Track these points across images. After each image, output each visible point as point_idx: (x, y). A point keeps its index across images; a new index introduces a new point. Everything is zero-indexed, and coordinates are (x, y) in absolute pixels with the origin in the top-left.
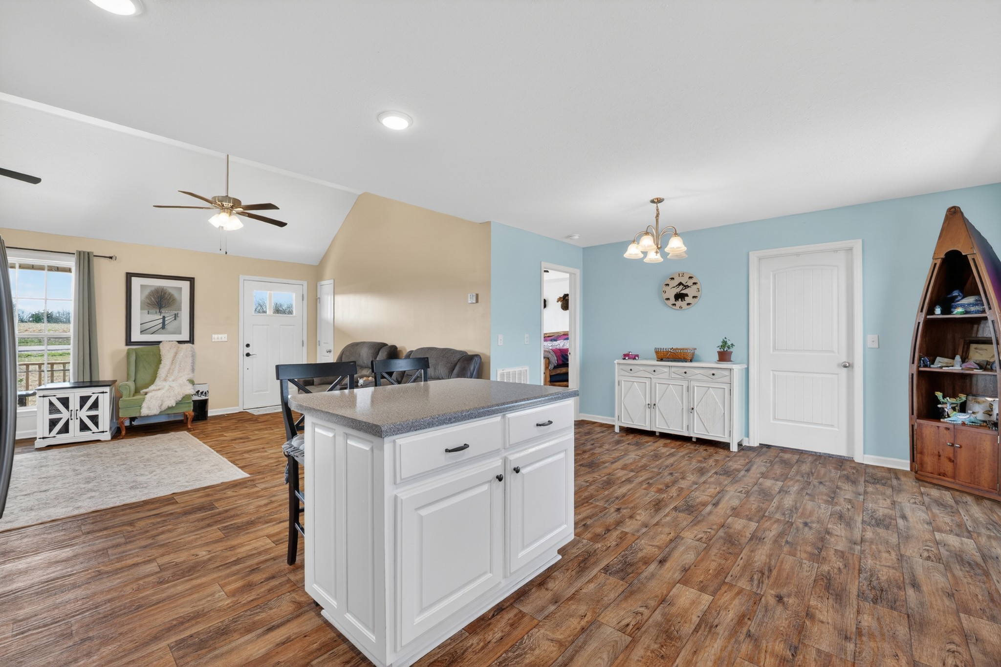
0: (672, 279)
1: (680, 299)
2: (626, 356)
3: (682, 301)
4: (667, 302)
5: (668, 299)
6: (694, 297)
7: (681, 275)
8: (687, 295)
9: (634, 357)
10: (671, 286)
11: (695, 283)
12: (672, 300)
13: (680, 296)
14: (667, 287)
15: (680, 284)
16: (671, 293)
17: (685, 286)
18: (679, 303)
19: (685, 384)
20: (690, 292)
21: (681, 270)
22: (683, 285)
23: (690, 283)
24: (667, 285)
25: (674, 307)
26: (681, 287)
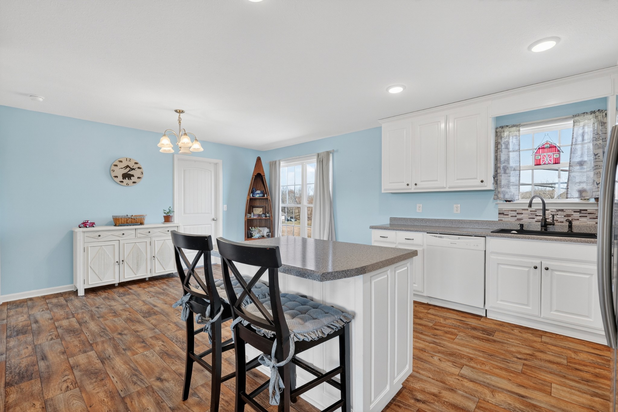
0: (121, 161)
1: (127, 178)
2: (85, 224)
3: (128, 179)
4: (116, 179)
5: (116, 177)
6: (139, 178)
7: (128, 160)
8: (133, 176)
9: (92, 225)
10: (119, 167)
11: (139, 168)
12: (120, 178)
13: (127, 176)
14: (115, 167)
15: (128, 166)
16: (120, 172)
17: (131, 168)
18: (126, 181)
19: (148, 240)
20: (135, 173)
21: (129, 157)
22: (130, 167)
23: (136, 166)
24: (116, 165)
25: (121, 183)
26: (128, 169)
